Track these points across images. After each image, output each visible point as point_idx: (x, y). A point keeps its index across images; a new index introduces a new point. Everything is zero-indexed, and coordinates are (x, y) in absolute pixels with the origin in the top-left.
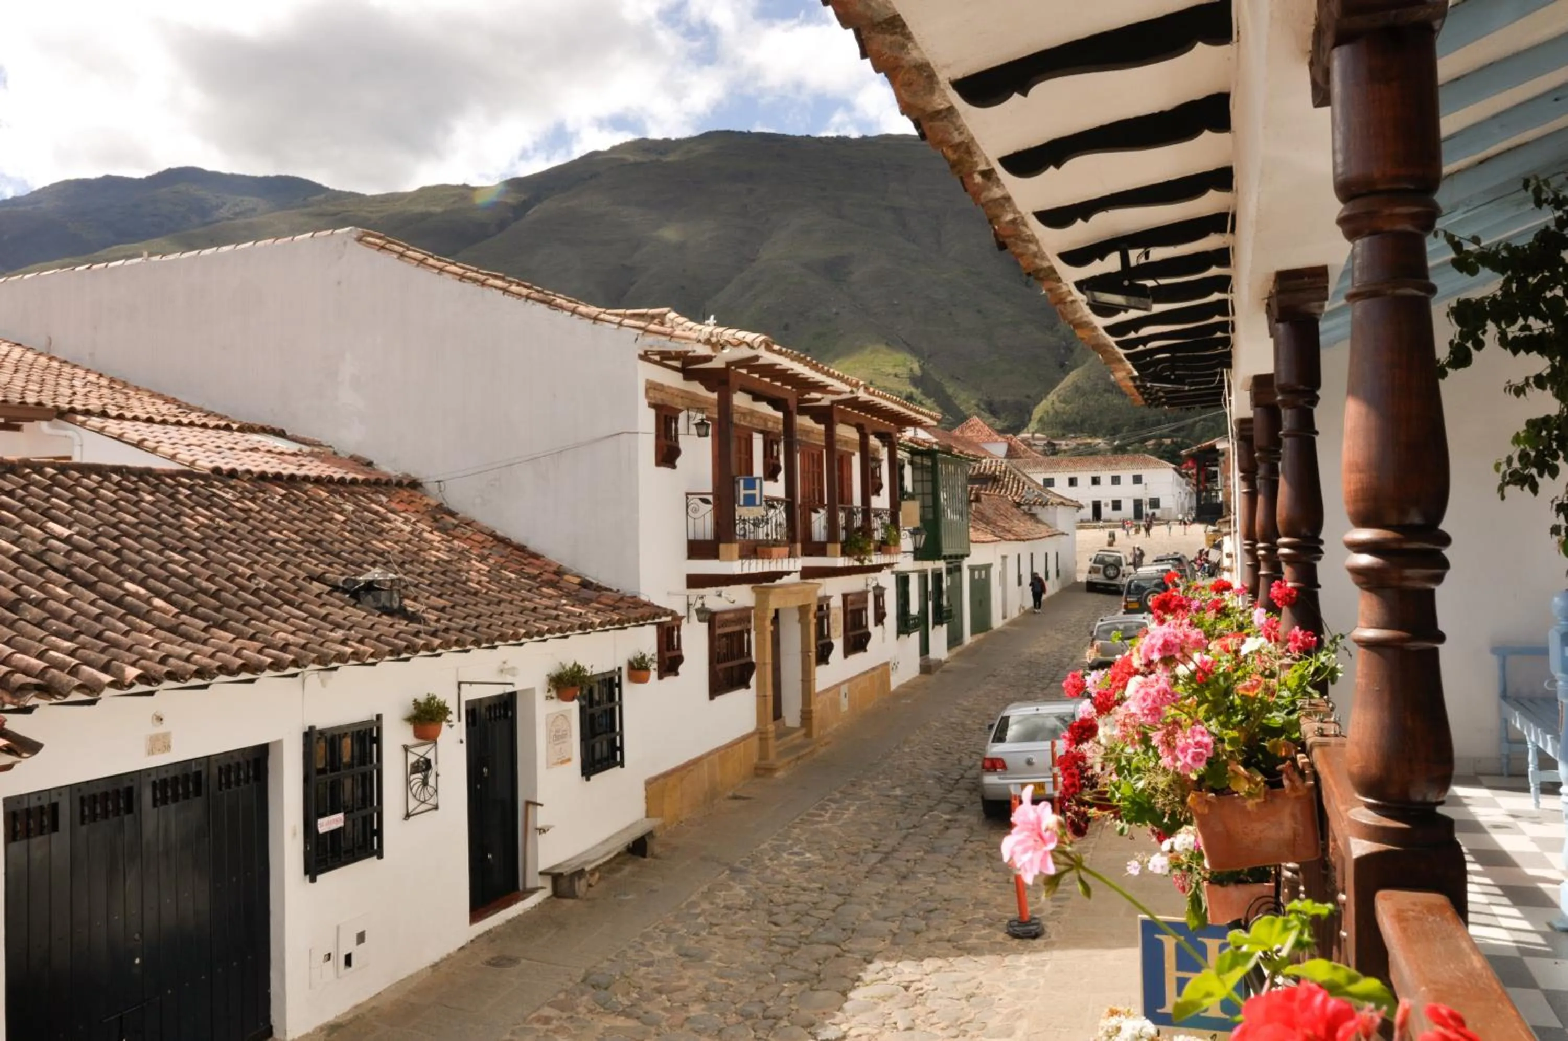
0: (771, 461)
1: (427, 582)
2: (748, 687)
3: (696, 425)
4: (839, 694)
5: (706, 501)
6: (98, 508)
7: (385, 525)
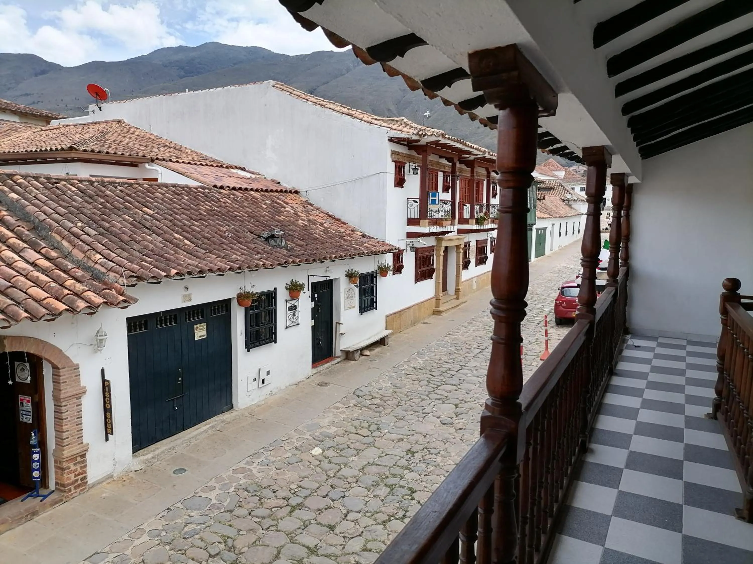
0: (446, 184)
1: (298, 234)
2: (432, 278)
3: (413, 169)
4: (472, 281)
5: (416, 202)
6: (165, 202)
7: (282, 209)
